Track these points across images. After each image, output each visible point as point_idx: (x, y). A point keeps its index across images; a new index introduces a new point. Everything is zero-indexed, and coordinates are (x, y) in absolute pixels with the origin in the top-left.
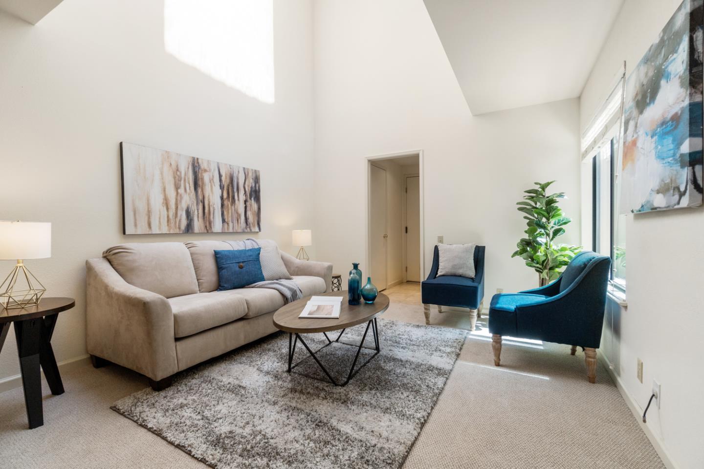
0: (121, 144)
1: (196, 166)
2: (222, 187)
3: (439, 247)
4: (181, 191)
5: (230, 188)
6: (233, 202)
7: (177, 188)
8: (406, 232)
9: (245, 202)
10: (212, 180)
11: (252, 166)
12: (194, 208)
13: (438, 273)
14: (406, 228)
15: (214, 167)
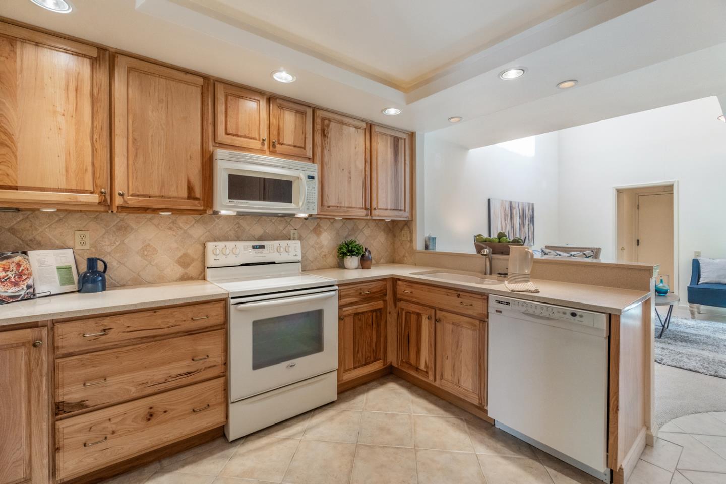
0: (489, 200)
1: (511, 203)
2: (520, 218)
3: (700, 261)
4: (506, 222)
5: (522, 217)
6: (524, 226)
7: (505, 220)
8: (638, 244)
9: (528, 225)
10: (516, 214)
11: (531, 202)
12: (510, 232)
13: (700, 280)
14: (638, 241)
15: (517, 205)
